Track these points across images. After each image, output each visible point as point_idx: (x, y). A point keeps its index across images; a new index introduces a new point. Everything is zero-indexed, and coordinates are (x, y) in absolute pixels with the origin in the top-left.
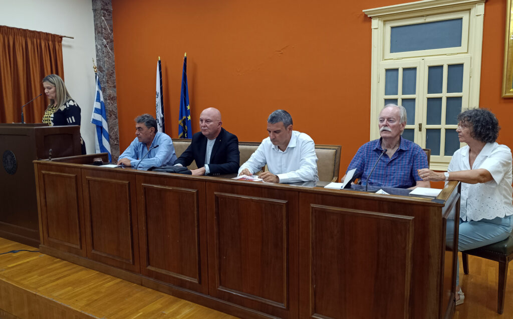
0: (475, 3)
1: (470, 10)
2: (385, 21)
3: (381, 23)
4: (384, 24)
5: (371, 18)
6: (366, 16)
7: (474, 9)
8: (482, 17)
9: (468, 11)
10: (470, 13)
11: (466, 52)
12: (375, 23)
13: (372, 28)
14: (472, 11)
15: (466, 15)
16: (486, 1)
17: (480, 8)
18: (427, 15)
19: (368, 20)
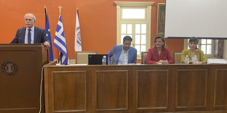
0: (149, 5)
1: (147, 7)
2: (121, 7)
5: (116, 5)
6: (114, 4)
8: (151, 10)
11: (146, 20)
12: (118, 7)
13: (117, 8)
14: (148, 8)
15: (146, 8)
16: (152, 5)
17: (150, 7)
18: (134, 7)
19: (115, 5)
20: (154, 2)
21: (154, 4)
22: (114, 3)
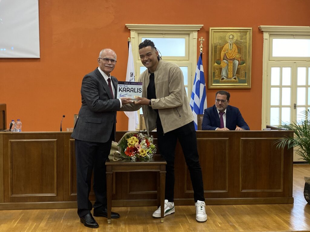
0: (193, 31)
1: (189, 34)
2: (138, 33)
3: (137, 35)
4: (138, 35)
5: (130, 30)
6: (126, 28)
7: (192, 34)
8: (196, 39)
9: (188, 35)
10: (189, 36)
11: (188, 59)
12: (133, 34)
13: (131, 37)
14: (191, 35)
15: (187, 37)
16: (198, 30)
17: (195, 35)
18: (165, 34)
19: (128, 30)
20: (203, 25)
21: (202, 29)
22: (126, 26)
